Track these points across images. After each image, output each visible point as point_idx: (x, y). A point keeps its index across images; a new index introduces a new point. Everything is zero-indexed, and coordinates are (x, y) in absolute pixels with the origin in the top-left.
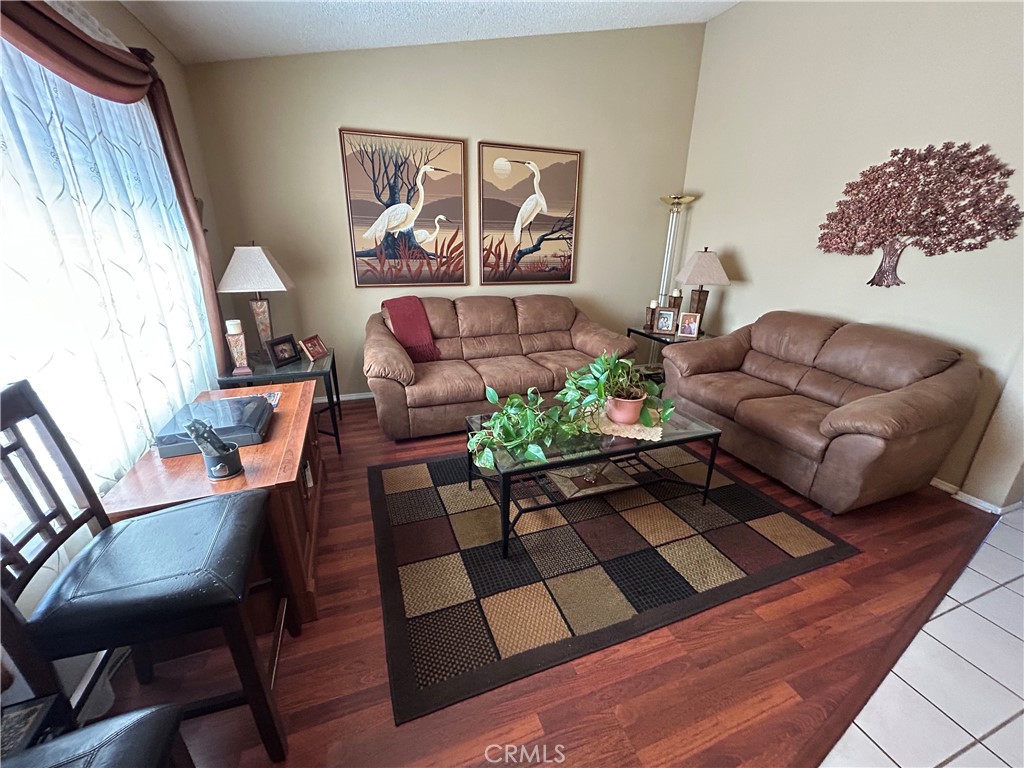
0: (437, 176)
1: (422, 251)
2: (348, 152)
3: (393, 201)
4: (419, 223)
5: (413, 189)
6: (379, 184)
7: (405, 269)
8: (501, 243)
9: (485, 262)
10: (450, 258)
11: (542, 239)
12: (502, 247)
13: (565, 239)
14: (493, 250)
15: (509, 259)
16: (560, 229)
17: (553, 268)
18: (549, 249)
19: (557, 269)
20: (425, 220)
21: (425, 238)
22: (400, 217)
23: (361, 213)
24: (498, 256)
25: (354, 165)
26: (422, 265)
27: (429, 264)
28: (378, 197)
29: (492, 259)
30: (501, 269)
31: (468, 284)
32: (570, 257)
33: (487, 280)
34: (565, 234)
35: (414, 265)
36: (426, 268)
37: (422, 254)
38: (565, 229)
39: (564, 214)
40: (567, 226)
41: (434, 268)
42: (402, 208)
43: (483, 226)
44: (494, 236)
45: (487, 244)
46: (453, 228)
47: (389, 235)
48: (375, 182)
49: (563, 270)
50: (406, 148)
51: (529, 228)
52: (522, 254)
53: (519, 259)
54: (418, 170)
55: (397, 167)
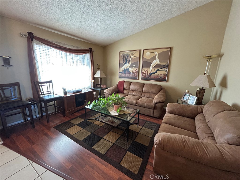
0: (134, 58)
1: (130, 72)
2: (120, 55)
3: (126, 63)
5: (130, 61)
6: (124, 60)
7: (127, 76)
9: (142, 75)
10: (135, 74)
11: (158, 70)
12: (147, 72)
13: (165, 70)
14: (144, 73)
15: (148, 75)
16: (163, 68)
17: (161, 78)
18: (159, 73)
19: (162, 78)
20: (131, 66)
21: (131, 70)
22: (127, 66)
23: (120, 65)
24: (146, 74)
25: (121, 57)
26: (130, 75)
27: (131, 75)
28: (124, 62)
30: (146, 77)
31: (138, 79)
32: (166, 75)
33: (142, 79)
34: (165, 69)
36: (130, 76)
38: (165, 68)
39: (165, 64)
40: (167, 67)
42: (127, 64)
43: (142, 68)
44: (145, 70)
45: (143, 71)
46: (136, 68)
49: (164, 78)
50: (129, 53)
51: (154, 67)
52: (152, 74)
53: (151, 75)
55: (127, 57)
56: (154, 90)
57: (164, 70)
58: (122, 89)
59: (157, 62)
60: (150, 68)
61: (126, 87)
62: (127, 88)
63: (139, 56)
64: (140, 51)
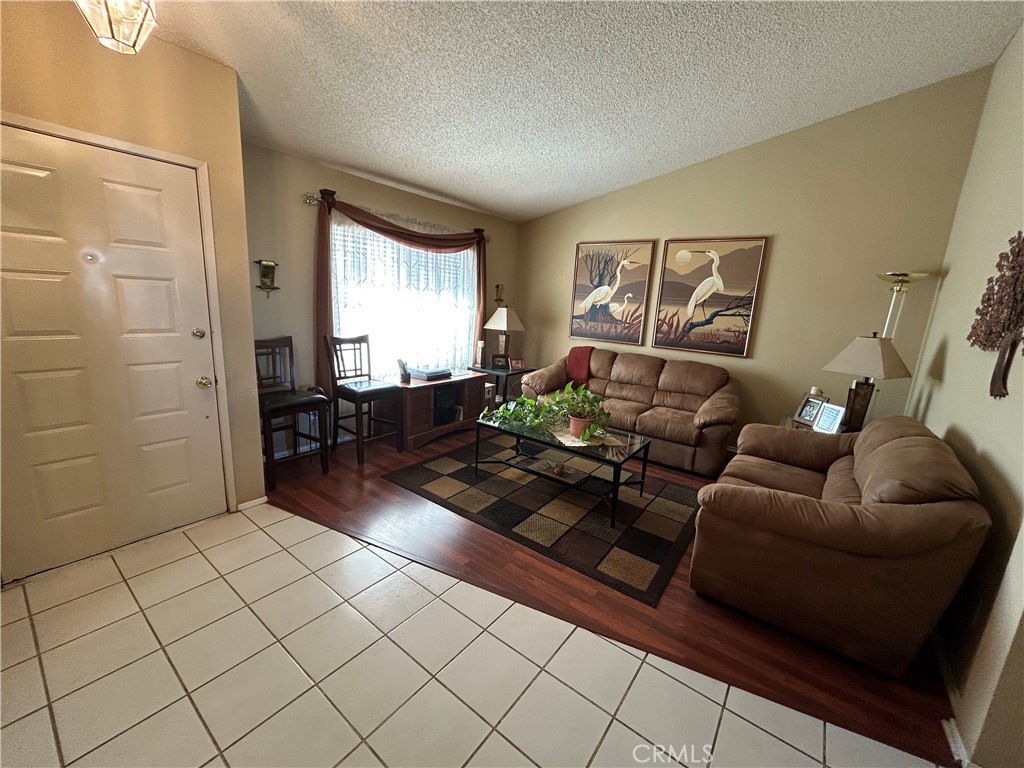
0: (630, 267)
2: (580, 256)
4: (614, 299)
6: (594, 274)
7: (599, 329)
8: (674, 315)
9: (658, 329)
10: (631, 324)
11: (715, 315)
12: (675, 319)
13: (742, 316)
14: (667, 321)
15: (680, 329)
16: (737, 307)
17: (725, 341)
18: (721, 324)
19: (729, 343)
21: (617, 309)
22: (603, 294)
23: (579, 292)
24: (670, 326)
25: (582, 263)
26: (611, 327)
27: (616, 327)
28: (592, 282)
29: (665, 327)
30: (672, 336)
31: (643, 344)
32: (746, 333)
33: (658, 344)
34: (742, 311)
35: (606, 327)
36: (613, 330)
37: (613, 320)
38: (743, 306)
39: (742, 294)
40: (748, 304)
41: (619, 331)
42: (605, 288)
43: (660, 302)
44: (669, 310)
45: (662, 316)
46: (635, 302)
47: (594, 306)
48: (591, 273)
49: (737, 344)
50: (612, 250)
51: (704, 304)
52: (693, 326)
53: (690, 329)
54: (619, 263)
55: (606, 263)
56: (698, 385)
57: (739, 315)
58: (584, 374)
59: (714, 284)
60: (687, 304)
61: (598, 370)
62: (600, 374)
63: (649, 263)
64: (655, 243)
